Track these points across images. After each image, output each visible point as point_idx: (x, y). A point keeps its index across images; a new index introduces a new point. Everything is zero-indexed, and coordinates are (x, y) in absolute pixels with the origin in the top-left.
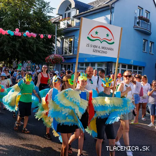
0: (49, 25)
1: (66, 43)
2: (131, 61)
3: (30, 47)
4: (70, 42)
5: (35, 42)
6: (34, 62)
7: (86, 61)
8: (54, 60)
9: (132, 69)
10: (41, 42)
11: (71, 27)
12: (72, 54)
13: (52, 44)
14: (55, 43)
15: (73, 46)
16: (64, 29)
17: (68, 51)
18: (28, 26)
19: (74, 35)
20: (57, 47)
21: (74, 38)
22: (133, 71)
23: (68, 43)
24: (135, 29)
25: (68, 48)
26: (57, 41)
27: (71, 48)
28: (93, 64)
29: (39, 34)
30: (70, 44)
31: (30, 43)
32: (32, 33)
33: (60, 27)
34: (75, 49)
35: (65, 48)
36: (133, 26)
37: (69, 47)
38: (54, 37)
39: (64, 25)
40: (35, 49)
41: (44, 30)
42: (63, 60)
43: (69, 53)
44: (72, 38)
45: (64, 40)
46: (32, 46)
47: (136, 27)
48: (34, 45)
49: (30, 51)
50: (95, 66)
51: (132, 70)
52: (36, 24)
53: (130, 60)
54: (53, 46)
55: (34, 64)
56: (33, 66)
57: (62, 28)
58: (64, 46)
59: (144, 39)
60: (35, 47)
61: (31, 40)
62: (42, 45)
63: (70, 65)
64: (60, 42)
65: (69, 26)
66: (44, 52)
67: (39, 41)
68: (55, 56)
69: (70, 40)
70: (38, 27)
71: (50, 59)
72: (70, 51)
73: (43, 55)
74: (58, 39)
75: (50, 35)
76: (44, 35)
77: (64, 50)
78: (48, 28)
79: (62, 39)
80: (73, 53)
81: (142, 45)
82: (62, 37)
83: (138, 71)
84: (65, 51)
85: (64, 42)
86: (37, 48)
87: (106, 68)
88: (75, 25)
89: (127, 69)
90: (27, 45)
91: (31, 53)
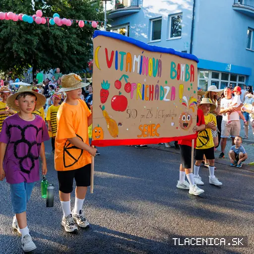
0: (86, 5)
2: (228, 65)
3: (56, 44)
9: (227, 80)
11: (122, 9)
13: (90, 39)
16: (111, 13)
19: (129, 23)
21: (129, 28)
22: (231, 83)
24: (235, 10)
29: (77, 21)
32: (64, 19)
39: (111, 6)
40: (65, 48)
41: (78, 14)
44: (125, 28)
46: (60, 43)
47: (237, 5)
48: (62, 41)
49: (56, 52)
51: (229, 82)
53: (226, 65)
59: (249, 28)
60: (65, 44)
61: (58, 33)
62: (77, 42)
65: (119, 6)
66: (78, 52)
69: (121, 31)
70: (66, 8)
75: (95, 22)
76: (84, 22)
78: (85, 11)
82: (108, 26)
83: (237, 82)
86: (68, 46)
88: (129, 5)
89: (220, 80)
90: (51, 41)
91: (59, 54)
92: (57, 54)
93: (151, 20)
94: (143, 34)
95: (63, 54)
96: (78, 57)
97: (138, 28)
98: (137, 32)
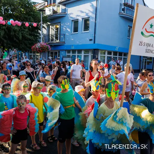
0: (34, 12)
1: (52, 30)
2: (117, 48)
3: (15, 34)
4: (56, 29)
5: (20, 29)
6: (20, 49)
7: (73, 48)
8: (40, 49)
10: (26, 30)
11: (56, 14)
12: (58, 41)
13: (38, 31)
14: (41, 30)
15: (59, 33)
16: (49, 16)
17: (54, 38)
18: (12, 13)
19: (60, 22)
20: (43, 34)
21: (60, 25)
22: (119, 57)
23: (55, 30)
24: (120, 16)
25: (54, 36)
26: (43, 28)
27: (58, 35)
28: (80, 51)
29: (24, 23)
30: (56, 31)
31: (15, 31)
32: (17, 21)
33: (45, 13)
34: (62, 36)
35: (51, 35)
36: (119, 13)
37: (56, 34)
38: (40, 24)
39: (49, 12)
40: (21, 37)
41: (29, 17)
42: (49, 49)
43: (55, 40)
44: (58, 25)
45: (51, 27)
46: (18, 34)
47: (121, 13)
48: (19, 33)
49: (15, 39)
50: (81, 54)
51: (118, 56)
52: (21, 11)
53: (115, 47)
54: (39, 33)
55: (21, 51)
56: (20, 53)
57: (48, 15)
58: (50, 33)
59: (129, 26)
60: (20, 35)
61: (16, 28)
62: (28, 33)
63: (57, 53)
64: (46, 29)
65: (55, 12)
66: (30, 40)
67: (24, 29)
68: (41, 45)
69: (56, 27)
70: (22, 13)
71: (37, 48)
72: (57, 38)
73: (29, 43)
74: (44, 26)
75: (35, 23)
76: (29, 23)
77: (50, 37)
78: (34, 15)
79: (48, 26)
80: (60, 41)
81: (127, 32)
82: (47, 23)
83: (123, 57)
84: (52, 38)
85: (50, 29)
86: (22, 36)
87: (92, 55)
88: (60, 12)
89: (112, 56)
90: (12, 33)
91: (17, 41)
92: (15, 40)
93: (72, 21)
94: (68, 29)
95: (19, 40)
96: (30, 42)
97: (65, 25)
98: (64, 27)
